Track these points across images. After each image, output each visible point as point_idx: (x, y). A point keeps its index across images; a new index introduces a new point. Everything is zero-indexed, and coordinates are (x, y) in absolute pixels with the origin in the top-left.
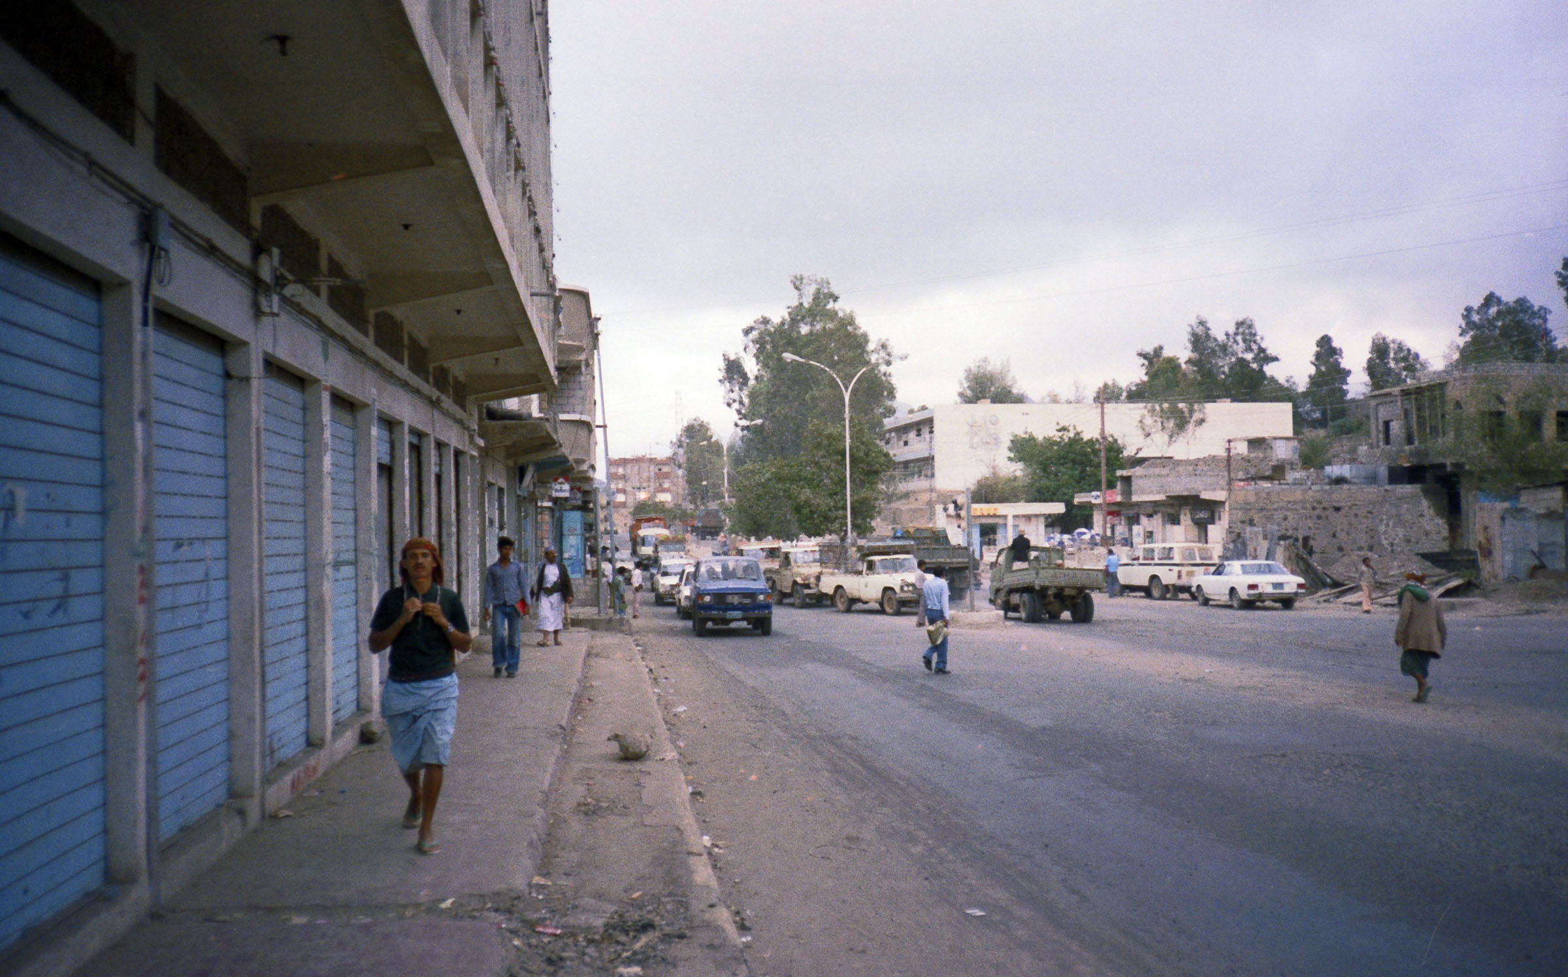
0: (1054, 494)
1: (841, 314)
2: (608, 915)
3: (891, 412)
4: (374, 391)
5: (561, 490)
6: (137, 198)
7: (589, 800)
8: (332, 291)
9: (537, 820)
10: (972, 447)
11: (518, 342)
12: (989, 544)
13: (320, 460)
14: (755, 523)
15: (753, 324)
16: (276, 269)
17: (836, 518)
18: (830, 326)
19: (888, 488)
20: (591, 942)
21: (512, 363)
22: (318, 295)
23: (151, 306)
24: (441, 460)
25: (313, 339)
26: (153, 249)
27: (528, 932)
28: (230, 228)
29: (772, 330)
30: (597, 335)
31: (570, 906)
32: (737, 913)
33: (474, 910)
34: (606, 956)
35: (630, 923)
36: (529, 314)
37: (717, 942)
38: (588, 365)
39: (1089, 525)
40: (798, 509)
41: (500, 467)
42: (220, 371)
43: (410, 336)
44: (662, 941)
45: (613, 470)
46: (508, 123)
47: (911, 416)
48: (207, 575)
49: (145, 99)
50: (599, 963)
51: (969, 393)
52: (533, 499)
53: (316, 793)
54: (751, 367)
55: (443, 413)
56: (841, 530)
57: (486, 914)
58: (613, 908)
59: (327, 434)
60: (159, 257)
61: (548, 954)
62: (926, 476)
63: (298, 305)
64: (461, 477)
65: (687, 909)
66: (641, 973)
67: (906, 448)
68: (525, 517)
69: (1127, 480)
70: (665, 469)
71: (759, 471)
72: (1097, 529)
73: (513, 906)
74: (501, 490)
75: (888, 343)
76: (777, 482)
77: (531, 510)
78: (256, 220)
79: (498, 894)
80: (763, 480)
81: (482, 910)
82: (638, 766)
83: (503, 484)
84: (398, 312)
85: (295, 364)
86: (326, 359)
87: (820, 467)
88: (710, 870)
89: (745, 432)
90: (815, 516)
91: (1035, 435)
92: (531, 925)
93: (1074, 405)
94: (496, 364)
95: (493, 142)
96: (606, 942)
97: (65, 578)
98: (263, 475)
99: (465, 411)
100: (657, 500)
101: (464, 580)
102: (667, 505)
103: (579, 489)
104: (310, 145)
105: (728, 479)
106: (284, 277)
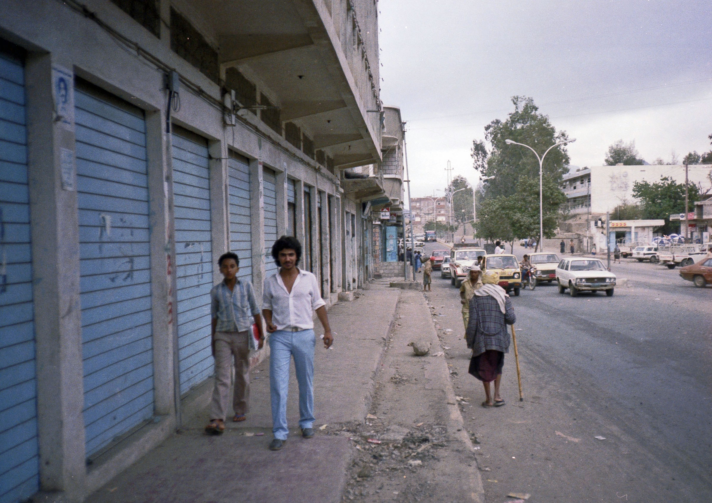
0: (658, 215)
1: (540, 117)
2: (405, 434)
3: (566, 171)
4: (285, 164)
5: (386, 216)
6: (162, 66)
7: (397, 376)
8: (263, 112)
9: (370, 386)
10: (612, 190)
11: (360, 137)
12: (620, 242)
13: (258, 201)
14: (490, 232)
15: (491, 124)
16: (233, 102)
17: (535, 229)
18: (533, 123)
19: (564, 212)
20: (396, 447)
21: (357, 147)
22: (256, 114)
23: (170, 121)
24: (321, 200)
25: (253, 138)
26: (170, 93)
27: (364, 442)
28: (209, 80)
29: (501, 126)
30: (404, 132)
31: (386, 429)
32: (473, 435)
33: (337, 430)
34: (403, 455)
35: (416, 438)
36: (366, 122)
37: (460, 449)
38: (399, 148)
39: (678, 232)
40: (513, 224)
41: (352, 203)
42: (206, 155)
43: (304, 134)
44: (432, 447)
45: (414, 204)
46: (354, 19)
47: (578, 173)
48: (202, 260)
49: (165, 14)
50: (399, 458)
51: (611, 160)
52: (370, 220)
53: (259, 372)
54: (489, 147)
55: (322, 175)
56: (537, 235)
57: (343, 432)
58: (408, 431)
59: (261, 187)
60: (174, 97)
61: (374, 454)
62: (586, 206)
63: (245, 120)
64: (332, 209)
65: (446, 432)
66: (421, 464)
67: (575, 190)
68: (366, 230)
69: (700, 207)
70: (442, 204)
71: (492, 204)
72: (683, 234)
73: (357, 428)
74: (353, 216)
75: (565, 133)
76: (502, 210)
77: (369, 226)
78: (223, 76)
79: (349, 422)
80: (494, 209)
81: (341, 430)
82: (423, 359)
83: (354, 212)
84: (298, 122)
85: (244, 151)
86: (260, 148)
87: (525, 202)
88: (459, 412)
89: (486, 183)
90: (523, 228)
91: (648, 182)
92: (366, 438)
93: (672, 166)
94: (349, 149)
95: (345, 30)
96: (404, 448)
97: (131, 261)
98: (229, 209)
99: (334, 174)
100: (438, 220)
101: (334, 263)
102: (442, 223)
103: (395, 215)
104: (250, 35)
105: (476, 209)
106: (238, 106)
